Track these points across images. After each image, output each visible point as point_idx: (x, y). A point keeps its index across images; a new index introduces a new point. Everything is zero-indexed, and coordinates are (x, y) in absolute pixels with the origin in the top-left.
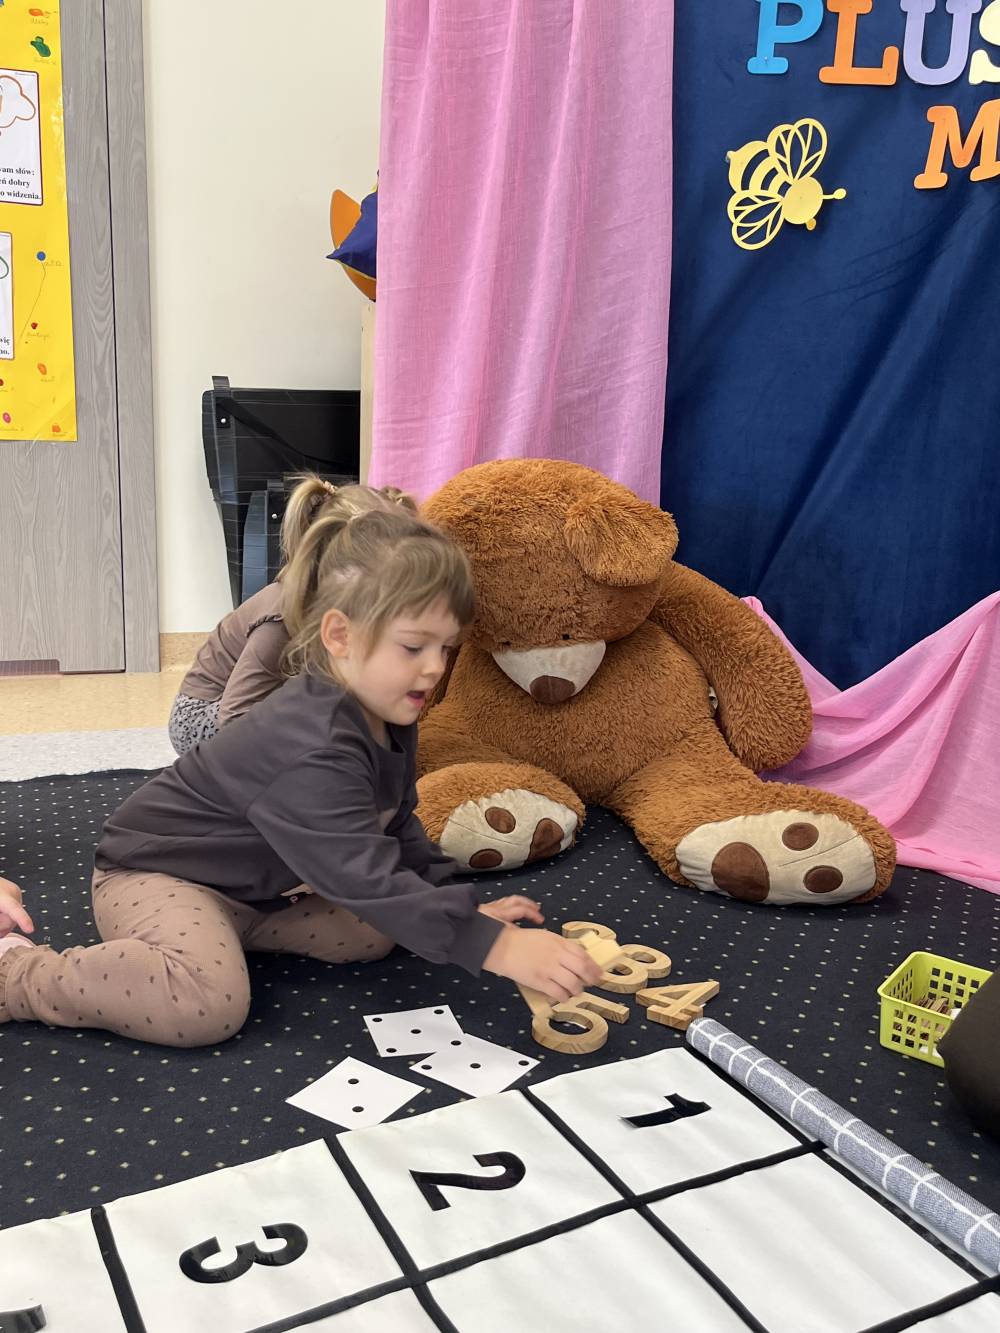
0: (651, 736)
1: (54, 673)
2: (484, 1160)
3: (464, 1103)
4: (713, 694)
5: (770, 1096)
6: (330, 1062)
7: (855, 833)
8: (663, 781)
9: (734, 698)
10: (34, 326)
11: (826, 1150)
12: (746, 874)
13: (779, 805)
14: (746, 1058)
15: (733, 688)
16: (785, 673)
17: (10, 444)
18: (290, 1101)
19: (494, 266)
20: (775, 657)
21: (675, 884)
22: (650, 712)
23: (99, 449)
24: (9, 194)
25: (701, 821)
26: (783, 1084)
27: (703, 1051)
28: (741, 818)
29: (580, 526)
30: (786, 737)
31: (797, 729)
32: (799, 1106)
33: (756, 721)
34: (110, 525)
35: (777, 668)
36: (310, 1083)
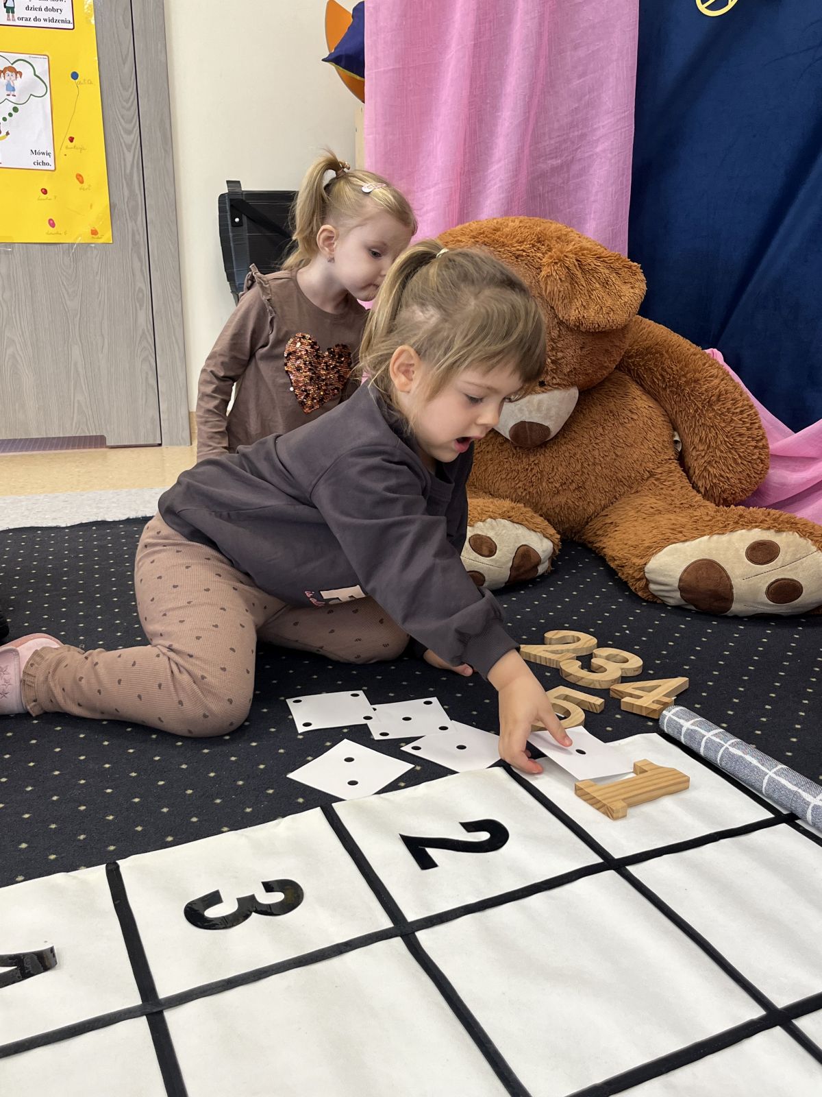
0: (620, 475)
1: (101, 447)
2: (470, 827)
3: (450, 777)
4: (677, 438)
5: (742, 774)
6: (328, 744)
7: (814, 548)
8: (632, 513)
9: (697, 440)
10: (71, 139)
11: (798, 822)
12: (712, 587)
13: (743, 525)
14: (718, 740)
15: (697, 432)
16: (745, 415)
17: (55, 246)
18: (291, 776)
19: (473, 43)
20: (735, 401)
21: (644, 600)
22: (619, 454)
23: (132, 250)
24: (45, 20)
25: (668, 541)
26: (755, 762)
27: (675, 735)
28: (706, 538)
29: (554, 274)
30: (745, 474)
31: (755, 466)
32: (771, 780)
33: (717, 460)
34: (143, 317)
35: (738, 410)
36: (309, 761)
